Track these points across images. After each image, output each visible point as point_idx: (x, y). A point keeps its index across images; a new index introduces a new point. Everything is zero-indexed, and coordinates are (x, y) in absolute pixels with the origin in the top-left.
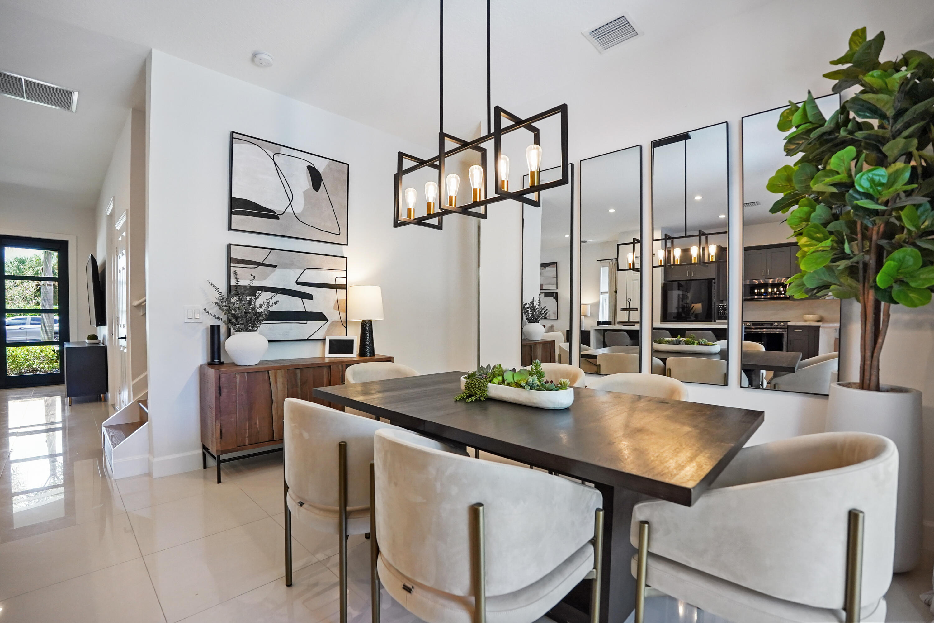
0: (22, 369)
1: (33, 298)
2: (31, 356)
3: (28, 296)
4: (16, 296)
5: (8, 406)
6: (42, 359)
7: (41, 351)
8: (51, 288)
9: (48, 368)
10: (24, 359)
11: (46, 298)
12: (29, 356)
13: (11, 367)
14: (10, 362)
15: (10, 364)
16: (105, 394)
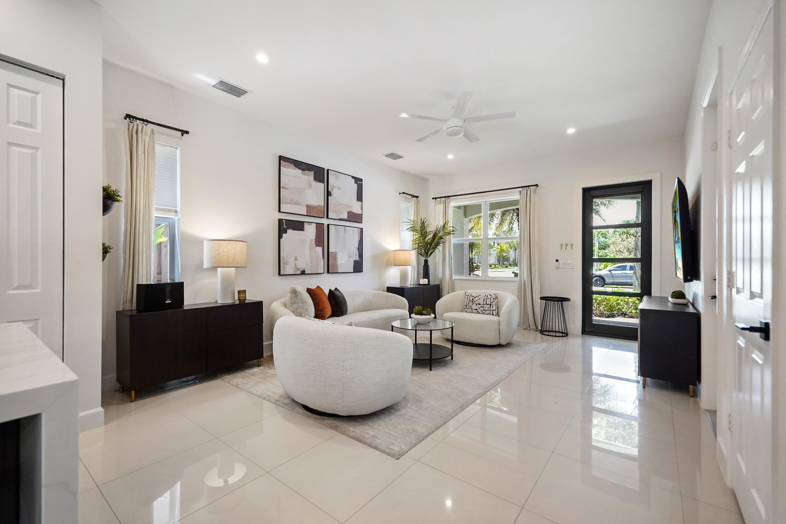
6: (631, 304)
8: (638, 234)
10: (615, 303)
14: (604, 305)
15: (604, 306)
16: (696, 385)
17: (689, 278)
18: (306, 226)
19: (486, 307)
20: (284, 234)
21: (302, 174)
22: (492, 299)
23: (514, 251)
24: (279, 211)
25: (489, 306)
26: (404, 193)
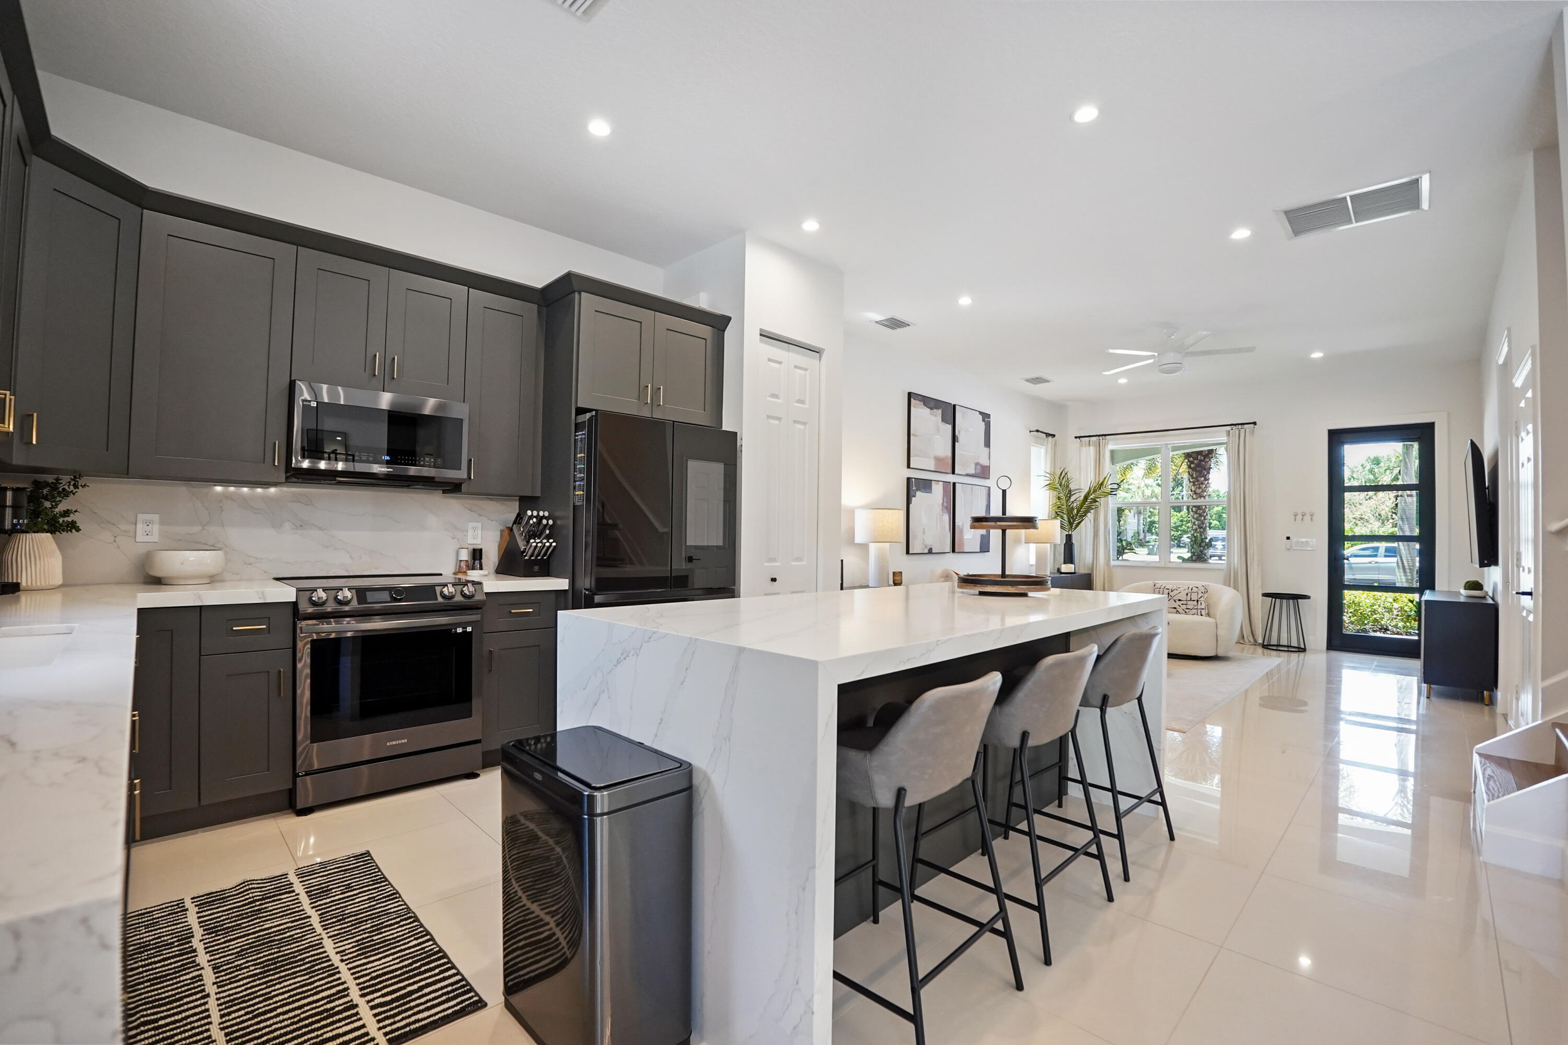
0: (1366, 624)
1: (1389, 517)
2: (1379, 606)
3: (1383, 513)
4: (1368, 515)
5: (1341, 677)
6: (1395, 612)
7: (1394, 600)
8: (1413, 501)
9: (1404, 627)
10: (1370, 610)
11: (1404, 517)
12: (1377, 606)
13: (1353, 619)
14: (1351, 612)
15: (1351, 615)
16: (1493, 691)
17: (1486, 562)
18: (934, 485)
19: (1191, 604)
20: (913, 498)
21: (931, 414)
22: (1200, 592)
23: (1136, 515)
24: (909, 467)
25: (1195, 603)
26: (1037, 431)
